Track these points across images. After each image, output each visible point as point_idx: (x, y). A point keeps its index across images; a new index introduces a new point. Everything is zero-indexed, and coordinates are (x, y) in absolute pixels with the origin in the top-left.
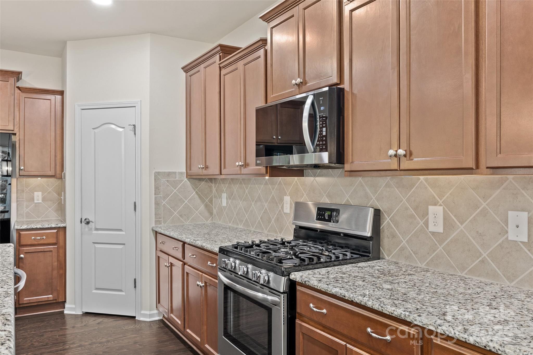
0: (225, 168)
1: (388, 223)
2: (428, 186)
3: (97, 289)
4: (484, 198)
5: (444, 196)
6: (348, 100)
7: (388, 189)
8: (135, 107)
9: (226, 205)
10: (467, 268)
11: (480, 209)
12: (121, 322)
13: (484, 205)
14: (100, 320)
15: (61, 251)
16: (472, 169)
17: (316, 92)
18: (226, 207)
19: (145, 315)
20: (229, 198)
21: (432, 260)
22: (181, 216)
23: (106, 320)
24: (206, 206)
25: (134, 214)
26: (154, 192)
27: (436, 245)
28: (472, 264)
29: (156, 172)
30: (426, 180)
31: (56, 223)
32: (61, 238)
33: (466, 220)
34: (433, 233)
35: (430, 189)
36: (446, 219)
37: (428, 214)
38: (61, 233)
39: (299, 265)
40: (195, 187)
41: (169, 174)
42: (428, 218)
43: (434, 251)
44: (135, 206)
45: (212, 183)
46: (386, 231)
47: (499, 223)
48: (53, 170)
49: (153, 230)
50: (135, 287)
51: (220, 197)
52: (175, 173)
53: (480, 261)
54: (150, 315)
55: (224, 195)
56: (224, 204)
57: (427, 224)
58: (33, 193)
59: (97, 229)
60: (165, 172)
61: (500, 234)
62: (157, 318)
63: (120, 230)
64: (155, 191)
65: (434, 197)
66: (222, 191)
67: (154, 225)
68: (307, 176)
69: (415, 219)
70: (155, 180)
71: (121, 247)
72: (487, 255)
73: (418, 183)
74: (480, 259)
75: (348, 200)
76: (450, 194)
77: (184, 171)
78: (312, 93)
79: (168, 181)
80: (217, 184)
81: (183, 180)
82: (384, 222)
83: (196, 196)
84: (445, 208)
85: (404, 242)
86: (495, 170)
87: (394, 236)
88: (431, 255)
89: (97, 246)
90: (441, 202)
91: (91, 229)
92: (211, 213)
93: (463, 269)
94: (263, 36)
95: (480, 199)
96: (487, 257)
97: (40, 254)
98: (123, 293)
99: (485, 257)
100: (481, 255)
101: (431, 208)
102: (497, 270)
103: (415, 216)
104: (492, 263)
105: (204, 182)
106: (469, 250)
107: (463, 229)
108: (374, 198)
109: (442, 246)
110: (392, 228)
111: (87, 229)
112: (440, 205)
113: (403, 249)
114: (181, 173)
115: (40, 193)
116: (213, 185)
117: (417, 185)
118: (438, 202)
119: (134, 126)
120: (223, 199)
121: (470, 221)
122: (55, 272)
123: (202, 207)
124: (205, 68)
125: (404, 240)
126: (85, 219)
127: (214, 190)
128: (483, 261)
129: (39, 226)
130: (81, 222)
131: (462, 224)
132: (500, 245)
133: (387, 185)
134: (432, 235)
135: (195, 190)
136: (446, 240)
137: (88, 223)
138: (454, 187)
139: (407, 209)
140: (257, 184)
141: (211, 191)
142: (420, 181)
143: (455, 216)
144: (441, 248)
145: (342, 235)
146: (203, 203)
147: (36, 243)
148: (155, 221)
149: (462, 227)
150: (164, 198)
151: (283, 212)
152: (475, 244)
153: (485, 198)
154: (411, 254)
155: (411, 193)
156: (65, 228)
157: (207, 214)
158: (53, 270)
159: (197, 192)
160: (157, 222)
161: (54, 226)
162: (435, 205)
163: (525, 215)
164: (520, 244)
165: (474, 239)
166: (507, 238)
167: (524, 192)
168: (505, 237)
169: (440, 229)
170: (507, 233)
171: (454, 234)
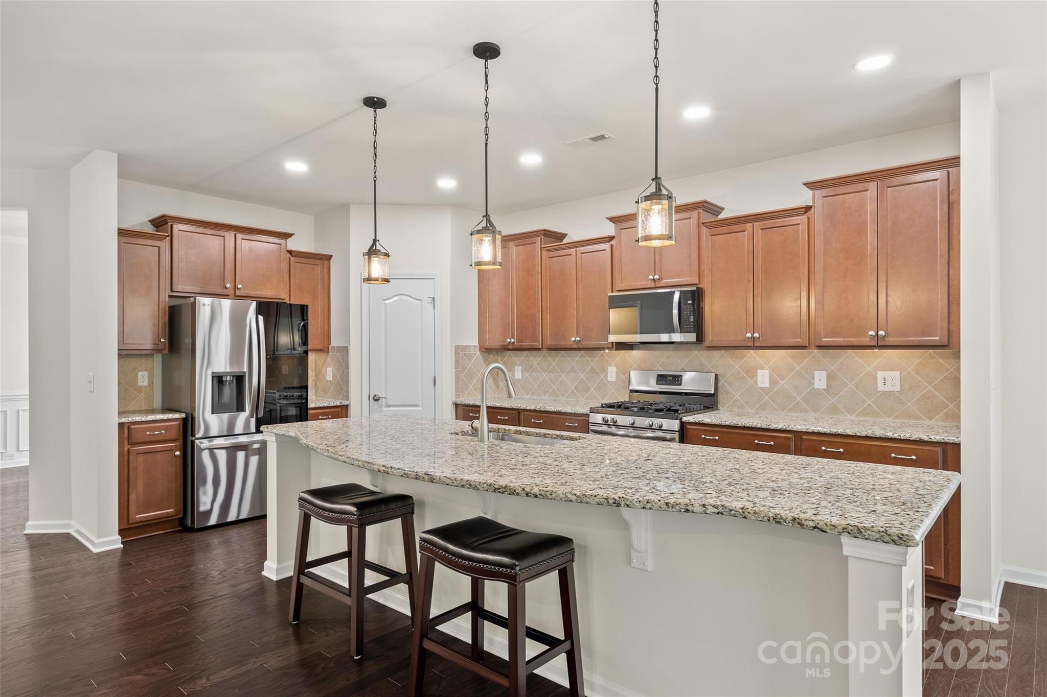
2: (757, 357)
5: (769, 363)
6: (707, 297)
7: (722, 359)
8: (434, 279)
9: (520, 378)
10: (786, 409)
11: (795, 371)
13: (799, 368)
17: (683, 289)
18: (522, 380)
20: (525, 370)
21: (759, 406)
25: (433, 389)
27: (763, 396)
28: (789, 405)
29: (456, 346)
30: (756, 353)
31: (340, 401)
33: (786, 378)
34: (761, 388)
35: (759, 359)
36: (771, 378)
37: (757, 375)
38: (344, 411)
40: (485, 360)
41: (466, 348)
42: (757, 378)
43: (761, 400)
44: (435, 380)
45: (498, 356)
46: (720, 389)
47: (809, 379)
49: (453, 404)
51: (511, 370)
52: (470, 346)
53: (795, 403)
55: (518, 367)
56: (518, 377)
57: (756, 382)
58: (325, 368)
59: (388, 406)
60: (462, 346)
61: (809, 385)
63: (417, 406)
64: (456, 364)
65: (762, 364)
66: (516, 364)
68: (636, 350)
69: (746, 379)
70: (455, 353)
72: (800, 399)
73: (749, 355)
74: (796, 401)
76: (774, 362)
77: (477, 344)
78: (679, 289)
79: (465, 354)
80: (505, 357)
81: (475, 354)
82: (721, 382)
84: (770, 370)
87: (728, 393)
88: (759, 403)
90: (767, 367)
91: (381, 406)
95: (795, 364)
100: (796, 399)
101: (760, 372)
102: (807, 407)
103: (746, 377)
104: (803, 404)
105: (492, 355)
106: (788, 397)
108: (709, 366)
109: (768, 396)
110: (726, 387)
111: (376, 406)
112: (767, 369)
113: (736, 401)
114: (475, 346)
115: (331, 369)
117: (747, 356)
118: (765, 367)
119: (433, 298)
120: (516, 373)
121: (788, 378)
125: (737, 395)
126: (375, 396)
127: (500, 363)
128: (797, 403)
129: (326, 405)
130: (369, 399)
131: (783, 381)
132: (809, 392)
133: (721, 357)
134: (761, 390)
136: (771, 392)
137: (377, 400)
138: (777, 358)
139: (739, 373)
140: (568, 357)
142: (750, 353)
143: (778, 376)
144: (767, 398)
145: (683, 394)
148: (456, 395)
149: (783, 383)
150: (462, 372)
151: (607, 380)
152: (792, 392)
153: (799, 364)
154: (743, 404)
155: (742, 362)
156: (348, 406)
157: (494, 387)
161: (339, 404)
162: (763, 368)
163: (825, 373)
164: (822, 391)
165: (791, 390)
166: (814, 387)
167: (824, 360)
168: (812, 387)
169: (767, 385)
170: (814, 384)
171: (778, 387)
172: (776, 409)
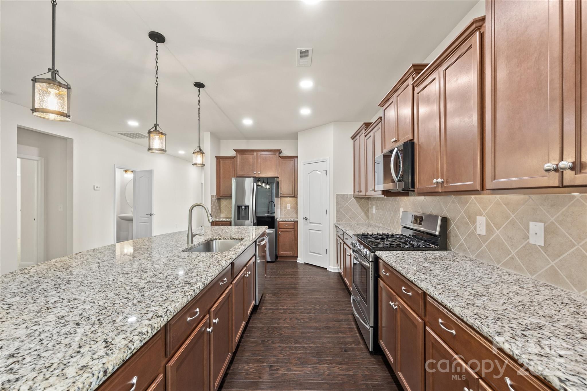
0: (367, 192)
1: (453, 227)
2: (476, 202)
3: (310, 252)
4: (512, 211)
5: (486, 210)
6: (416, 149)
8: (326, 161)
10: (501, 262)
11: (510, 219)
12: (319, 270)
13: (513, 216)
14: (310, 267)
15: (296, 232)
16: (478, 191)
18: (375, 214)
19: (331, 269)
20: (376, 209)
21: (479, 254)
22: (350, 218)
23: (313, 268)
24: (365, 213)
25: (326, 216)
26: (335, 205)
27: (481, 243)
28: (505, 259)
29: (337, 194)
30: (475, 198)
32: (296, 226)
33: (501, 227)
34: (480, 235)
35: (478, 205)
36: (488, 225)
37: (476, 222)
38: (296, 224)
39: (390, 248)
40: (358, 202)
41: (344, 195)
42: (476, 225)
43: (480, 248)
44: (327, 212)
46: (452, 232)
47: (524, 231)
48: (294, 194)
49: (335, 225)
50: (327, 253)
51: (372, 208)
52: (347, 195)
53: (510, 258)
54: (333, 269)
55: (374, 207)
56: (374, 212)
57: (475, 229)
58: (287, 204)
59: (310, 223)
60: (341, 194)
61: (524, 238)
62: (337, 271)
63: (320, 224)
65: (480, 210)
67: (335, 222)
68: (411, 196)
69: (469, 225)
70: (336, 198)
71: (321, 232)
72: (515, 254)
73: (471, 200)
74: (510, 256)
75: (431, 211)
76: (490, 208)
77: (353, 193)
79: (343, 199)
80: (371, 200)
81: (351, 199)
82: (451, 226)
83: (359, 207)
84: (487, 217)
85: (462, 240)
86: (493, 191)
87: (456, 236)
88: (478, 251)
89: (311, 231)
90: (484, 213)
91: (308, 223)
92: (368, 217)
93: (499, 262)
94: (380, 116)
95: (510, 212)
96: (515, 255)
97: (287, 233)
98: (322, 256)
99: (513, 255)
100: (511, 253)
101: (478, 218)
102: (522, 265)
103: (468, 223)
104: (518, 260)
105: (364, 200)
106: (503, 249)
107: (499, 234)
108: (445, 210)
109: (485, 245)
110: (455, 230)
111: (306, 222)
112: (484, 216)
113: (462, 244)
114: (351, 195)
115: (290, 205)
116: (369, 201)
117: (470, 202)
118: (483, 214)
119: (326, 171)
120: (373, 210)
121: (503, 228)
122: (293, 242)
123: (363, 214)
124: (360, 136)
125: (462, 239)
127: (370, 204)
128: (512, 258)
129: (287, 220)
130: (304, 219)
131: (498, 230)
132: (524, 247)
135: (358, 204)
136: (488, 240)
137: (306, 219)
138: (493, 204)
139: (464, 218)
140: (388, 201)
141: (368, 205)
142: (472, 199)
143: (493, 224)
144: (484, 246)
145: (425, 233)
146: (363, 211)
147: (285, 227)
149: (498, 232)
150: (341, 208)
151: (400, 217)
152: (507, 245)
154: (466, 248)
155: (466, 207)
156: (297, 221)
157: (365, 217)
158: (292, 241)
159: (359, 205)
160: (337, 220)
161: (293, 220)
162: (481, 215)
163: (542, 225)
164: (539, 247)
165: (506, 241)
166: (529, 242)
167: (541, 207)
168: (527, 241)
169: (484, 233)
170: (529, 238)
171: (493, 237)
172: (492, 260)
